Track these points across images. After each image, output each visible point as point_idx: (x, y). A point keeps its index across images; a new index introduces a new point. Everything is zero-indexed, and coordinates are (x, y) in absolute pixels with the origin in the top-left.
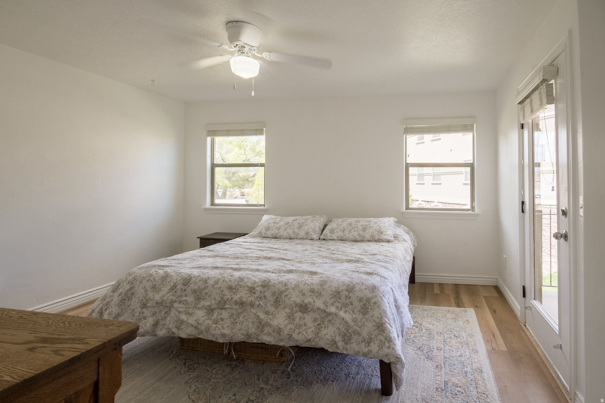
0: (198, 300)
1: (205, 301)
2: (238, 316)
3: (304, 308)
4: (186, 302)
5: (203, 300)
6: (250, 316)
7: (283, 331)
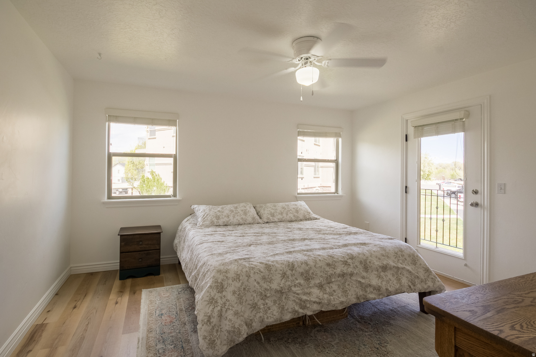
0: (307, 281)
1: (314, 280)
2: (344, 286)
3: (385, 268)
4: (300, 284)
5: (312, 279)
6: (352, 283)
7: (382, 288)
